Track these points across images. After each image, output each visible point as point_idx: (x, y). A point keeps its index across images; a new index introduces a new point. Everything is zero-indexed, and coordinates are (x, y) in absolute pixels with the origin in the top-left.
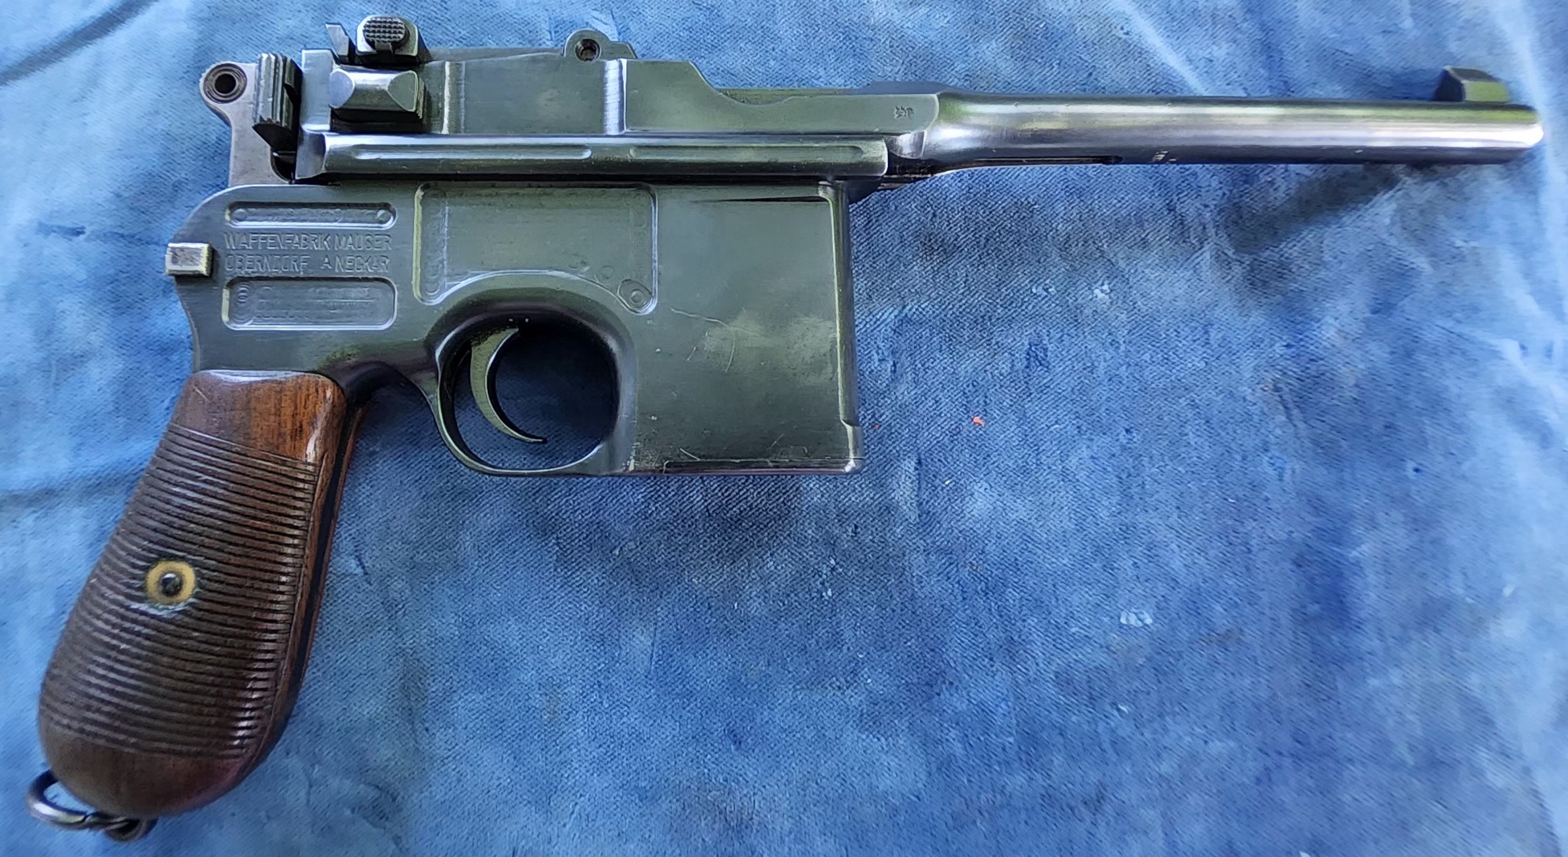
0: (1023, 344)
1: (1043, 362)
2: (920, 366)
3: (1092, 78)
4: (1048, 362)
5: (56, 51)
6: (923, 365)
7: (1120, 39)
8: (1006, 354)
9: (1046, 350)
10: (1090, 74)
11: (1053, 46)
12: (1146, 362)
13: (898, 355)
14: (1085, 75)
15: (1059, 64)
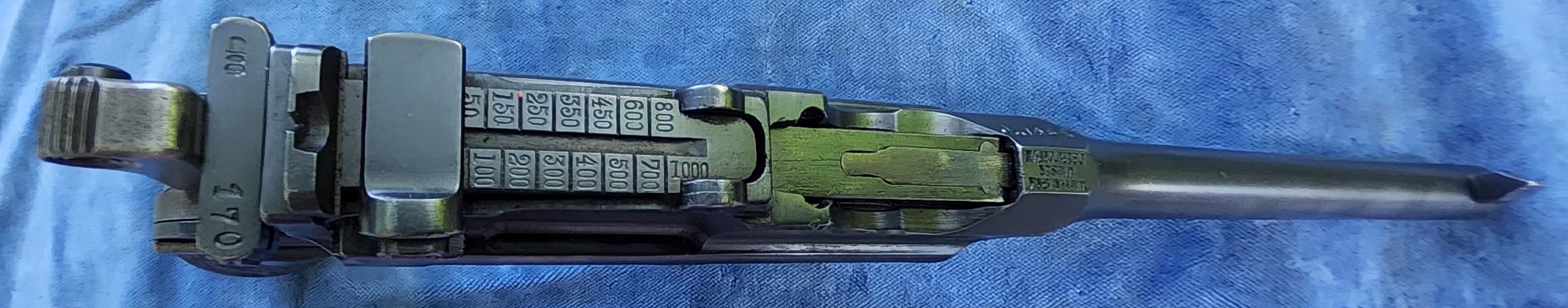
0: (847, 270)
1: (862, 287)
2: (756, 283)
3: (936, 40)
4: (866, 288)
5: (129, 11)
6: (759, 282)
7: (963, 8)
8: (833, 278)
9: (866, 277)
10: (935, 36)
11: (906, 9)
12: (953, 294)
13: (738, 272)
14: (931, 37)
15: (910, 25)
